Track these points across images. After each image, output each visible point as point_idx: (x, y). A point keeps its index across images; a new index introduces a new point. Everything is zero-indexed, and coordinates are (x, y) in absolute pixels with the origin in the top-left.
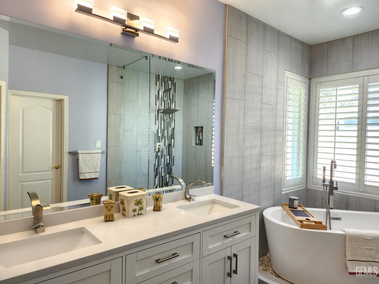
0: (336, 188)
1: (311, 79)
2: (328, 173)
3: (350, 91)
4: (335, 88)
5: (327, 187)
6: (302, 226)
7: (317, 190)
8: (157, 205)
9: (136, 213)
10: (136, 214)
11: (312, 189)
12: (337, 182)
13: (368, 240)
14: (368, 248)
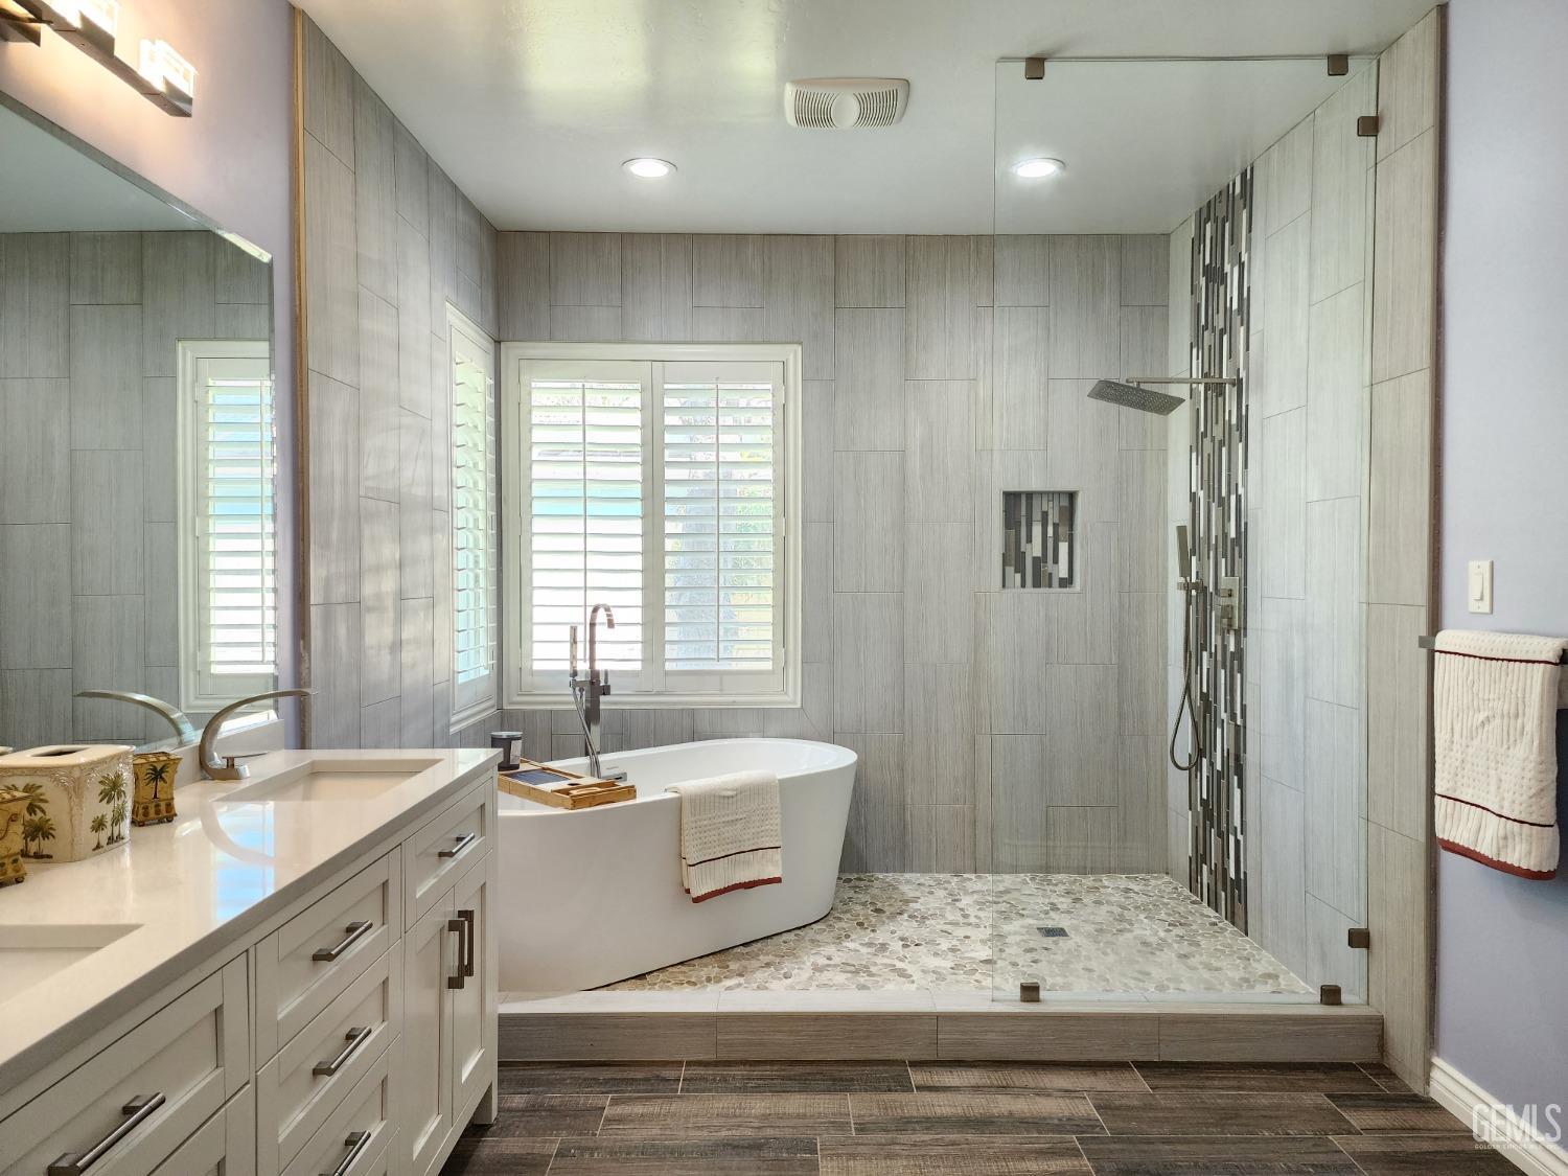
0: (606, 691)
1: (500, 342)
2: (582, 650)
3: (615, 399)
4: (580, 385)
5: (581, 690)
6: (577, 802)
7: (534, 712)
8: (155, 797)
9: (104, 835)
10: (104, 842)
11: (517, 711)
12: (606, 673)
13: (728, 797)
14: (730, 818)
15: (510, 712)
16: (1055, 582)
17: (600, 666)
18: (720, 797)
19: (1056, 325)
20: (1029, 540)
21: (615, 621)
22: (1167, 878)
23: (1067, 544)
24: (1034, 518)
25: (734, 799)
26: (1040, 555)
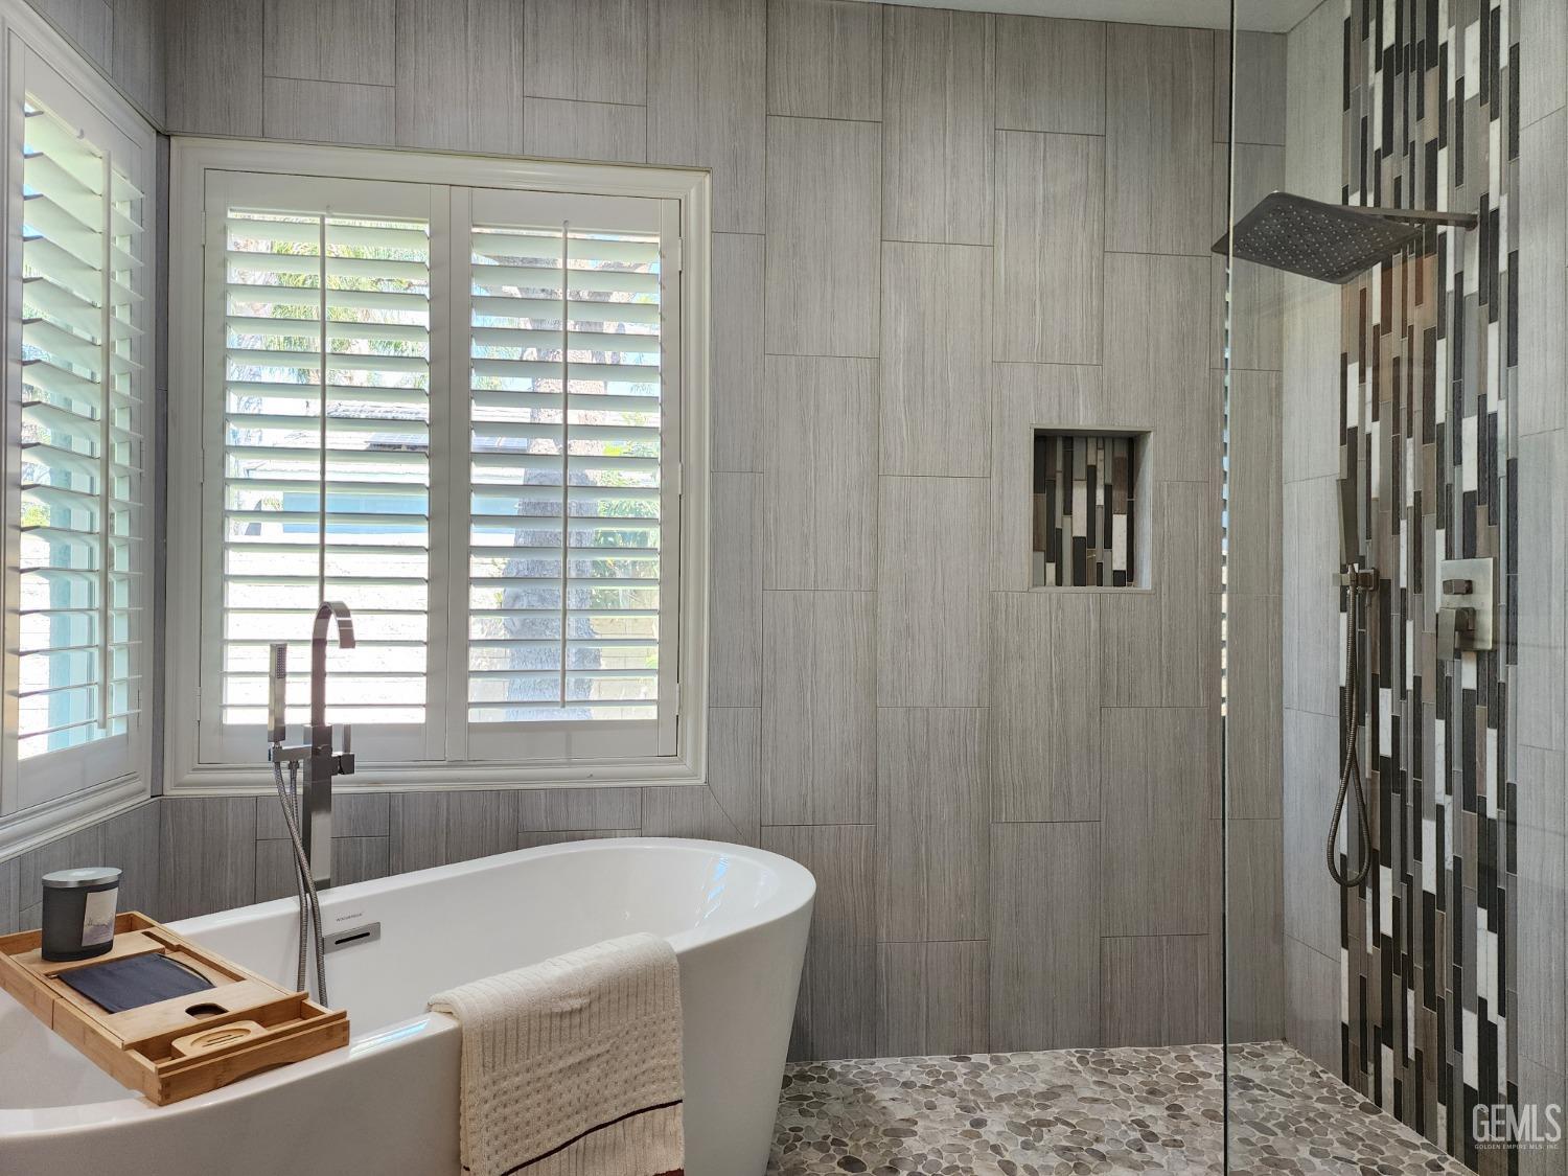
0: (346, 765)
1: (169, 137)
2: (298, 691)
4: (316, 220)
5: (293, 767)
6: (173, 1084)
7: (224, 799)
11: (189, 800)
12: (347, 730)
13: (571, 1013)
14: (571, 1060)
15: (176, 801)
16: (1108, 577)
17: (331, 718)
18: (551, 1016)
19: (1115, 167)
20: (1068, 510)
21: (357, 637)
22: (1289, 1052)
23: (1125, 517)
24: (1075, 476)
25: (585, 1015)
26: (1083, 533)
